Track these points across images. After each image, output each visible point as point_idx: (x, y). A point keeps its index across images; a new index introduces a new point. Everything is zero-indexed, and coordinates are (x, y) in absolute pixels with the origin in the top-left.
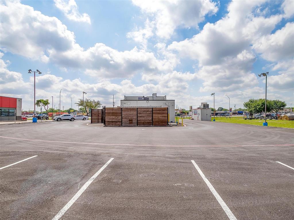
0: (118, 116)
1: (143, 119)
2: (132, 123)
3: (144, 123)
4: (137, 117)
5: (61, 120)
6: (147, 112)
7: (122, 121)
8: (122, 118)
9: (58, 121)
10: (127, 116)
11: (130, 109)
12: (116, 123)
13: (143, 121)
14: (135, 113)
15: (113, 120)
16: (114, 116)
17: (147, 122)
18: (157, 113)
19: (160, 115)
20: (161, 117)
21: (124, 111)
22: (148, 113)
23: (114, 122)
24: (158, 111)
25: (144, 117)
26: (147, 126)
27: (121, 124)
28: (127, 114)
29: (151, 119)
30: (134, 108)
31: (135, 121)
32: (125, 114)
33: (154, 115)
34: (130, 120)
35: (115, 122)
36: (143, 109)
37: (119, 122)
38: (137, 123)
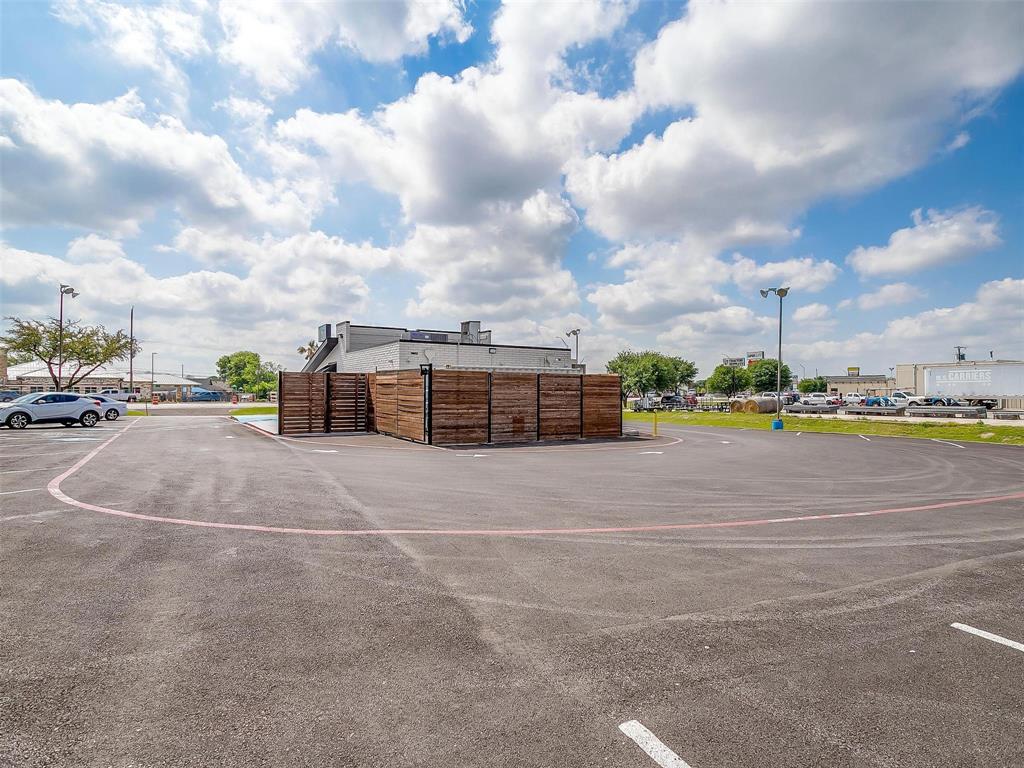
0: (477, 406)
1: (555, 415)
2: (521, 431)
3: (560, 430)
4: (539, 409)
5: (29, 421)
6: (567, 390)
7: (490, 424)
8: (490, 413)
9: (12, 427)
10: (506, 404)
11: (515, 379)
12: (472, 432)
13: (554, 424)
14: (531, 392)
15: (462, 422)
16: (464, 406)
17: (567, 426)
18: (596, 394)
19: (601, 402)
20: (604, 406)
21: (497, 384)
22: (569, 393)
23: (463, 427)
24: (595, 386)
25: (557, 406)
26: (566, 442)
27: (486, 435)
28: (507, 397)
29: (576, 414)
30: (529, 375)
31: (530, 424)
32: (499, 396)
33: (586, 401)
34: (515, 421)
35: (467, 427)
36: (554, 380)
37: (480, 427)
38: (538, 431)
